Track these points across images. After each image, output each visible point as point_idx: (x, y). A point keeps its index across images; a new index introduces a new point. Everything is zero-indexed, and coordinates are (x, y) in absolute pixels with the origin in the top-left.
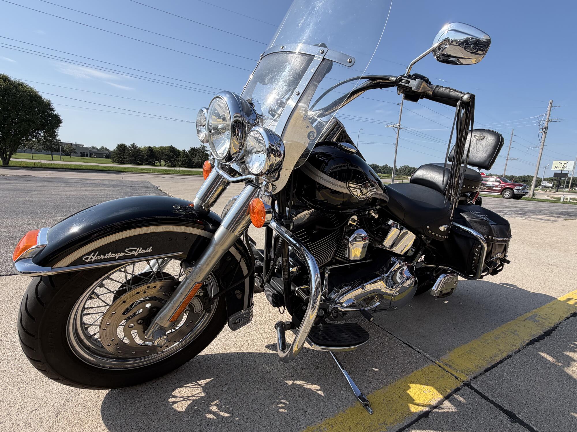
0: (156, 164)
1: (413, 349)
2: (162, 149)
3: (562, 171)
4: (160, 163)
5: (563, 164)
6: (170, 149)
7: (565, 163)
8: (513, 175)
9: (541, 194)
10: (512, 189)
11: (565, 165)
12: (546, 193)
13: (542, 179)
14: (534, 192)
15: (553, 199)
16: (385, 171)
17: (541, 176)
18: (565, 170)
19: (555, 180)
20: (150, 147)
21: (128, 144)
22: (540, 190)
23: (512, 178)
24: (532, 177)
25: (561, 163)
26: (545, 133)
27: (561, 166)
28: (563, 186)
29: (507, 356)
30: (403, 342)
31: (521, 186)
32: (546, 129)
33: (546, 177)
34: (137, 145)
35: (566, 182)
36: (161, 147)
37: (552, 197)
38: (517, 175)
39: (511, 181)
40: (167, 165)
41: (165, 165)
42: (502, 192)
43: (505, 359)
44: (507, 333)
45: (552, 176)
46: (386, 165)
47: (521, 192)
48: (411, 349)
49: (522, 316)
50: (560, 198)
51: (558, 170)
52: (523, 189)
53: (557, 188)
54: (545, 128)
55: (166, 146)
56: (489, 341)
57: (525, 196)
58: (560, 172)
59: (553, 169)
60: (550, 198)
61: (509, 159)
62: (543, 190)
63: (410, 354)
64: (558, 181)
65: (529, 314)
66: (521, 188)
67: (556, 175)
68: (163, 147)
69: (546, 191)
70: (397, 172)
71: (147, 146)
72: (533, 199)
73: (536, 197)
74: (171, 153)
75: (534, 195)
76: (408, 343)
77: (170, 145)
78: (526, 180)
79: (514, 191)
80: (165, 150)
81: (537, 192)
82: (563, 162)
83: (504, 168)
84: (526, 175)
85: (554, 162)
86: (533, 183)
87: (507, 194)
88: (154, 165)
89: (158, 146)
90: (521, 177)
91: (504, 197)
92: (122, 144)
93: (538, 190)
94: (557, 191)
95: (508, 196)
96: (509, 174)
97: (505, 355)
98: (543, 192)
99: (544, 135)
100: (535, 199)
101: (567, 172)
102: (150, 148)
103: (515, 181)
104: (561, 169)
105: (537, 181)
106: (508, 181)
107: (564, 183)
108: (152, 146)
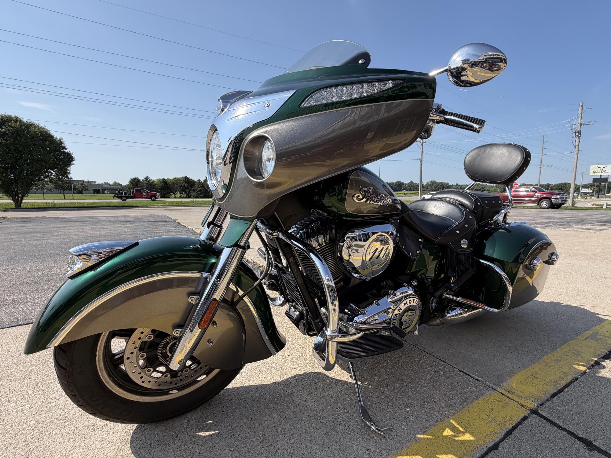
0: (170, 197)
1: (471, 377)
2: (176, 180)
3: (601, 176)
4: (175, 195)
5: (602, 168)
6: (184, 180)
7: (604, 167)
8: (548, 184)
9: (581, 202)
10: (549, 199)
11: (604, 169)
12: (586, 200)
13: (580, 185)
14: (573, 200)
15: (594, 206)
16: (411, 188)
17: (579, 183)
18: (605, 175)
19: (594, 186)
20: (164, 179)
21: (141, 178)
23: (548, 186)
24: (570, 185)
25: (600, 168)
26: (579, 138)
27: (599, 170)
28: (604, 191)
29: (573, 379)
30: (459, 370)
31: (559, 194)
32: (580, 133)
33: (584, 183)
34: (151, 178)
35: (606, 187)
36: (175, 178)
37: (594, 204)
38: (553, 183)
39: (548, 190)
40: (182, 196)
41: (180, 197)
42: (539, 202)
43: (571, 382)
44: (568, 354)
45: (591, 182)
46: (412, 182)
47: (560, 201)
48: (468, 377)
49: (582, 335)
50: (602, 205)
51: (597, 175)
52: (561, 198)
53: (597, 194)
54: (578, 132)
55: (181, 177)
56: (552, 364)
57: (564, 205)
58: (599, 177)
59: (591, 174)
60: (592, 206)
61: (542, 166)
62: (583, 198)
63: (469, 382)
64: (598, 187)
65: (589, 333)
66: (559, 197)
67: (595, 180)
68: (178, 178)
69: (587, 198)
70: (424, 188)
71: (161, 178)
72: (573, 208)
73: (576, 205)
74: (186, 184)
75: (573, 203)
76: (464, 371)
77: (184, 176)
78: (563, 188)
79: (551, 200)
80: (180, 181)
81: (577, 199)
82: (602, 166)
83: (538, 177)
84: (563, 182)
85: (592, 167)
86: (572, 190)
87: (545, 204)
88: (168, 197)
89: (172, 178)
90: (558, 185)
91: (542, 208)
92: (135, 178)
94: (598, 198)
95: (545, 206)
96: (544, 183)
97: (570, 378)
98: (583, 200)
99: (577, 140)
100: (576, 207)
101: (607, 177)
102: (164, 181)
103: (552, 190)
104: (600, 174)
105: (575, 188)
106: (545, 190)
107: (605, 188)
108: (166, 178)
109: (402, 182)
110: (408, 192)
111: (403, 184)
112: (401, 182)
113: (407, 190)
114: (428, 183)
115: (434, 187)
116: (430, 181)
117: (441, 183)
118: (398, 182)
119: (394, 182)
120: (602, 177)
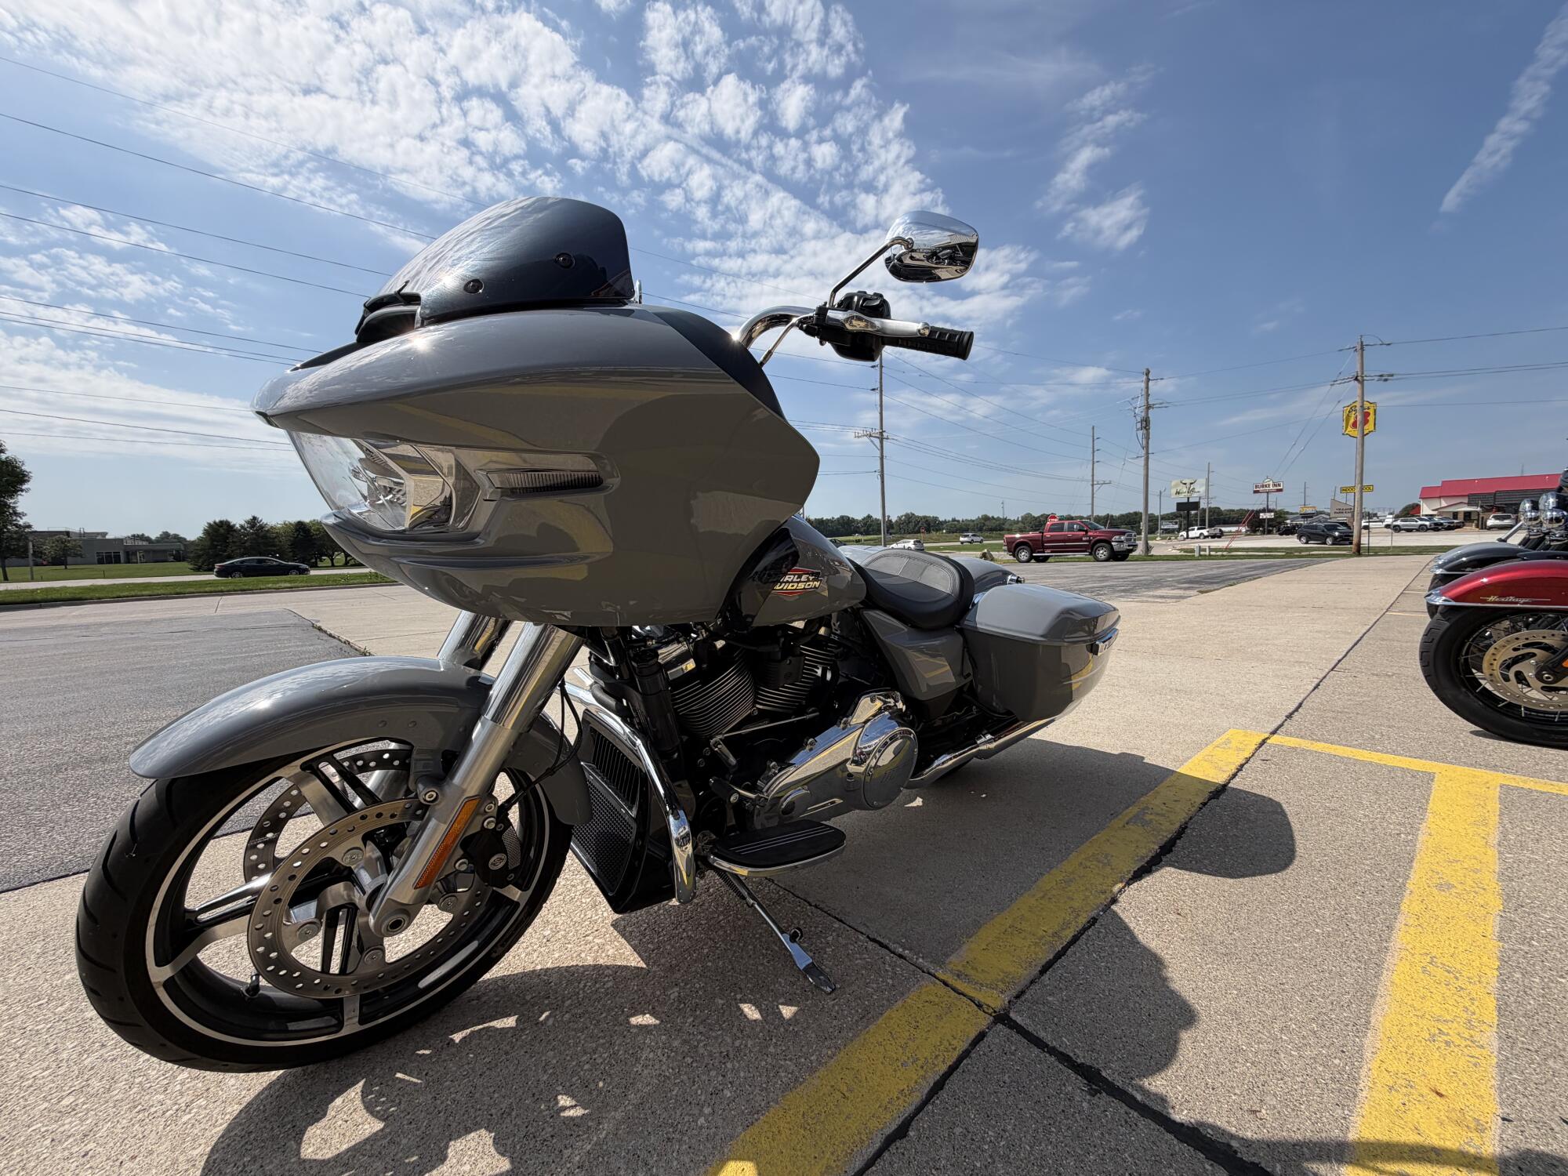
0: (320, 564)
3: (1188, 498)
4: (332, 560)
5: (1188, 486)
7: (1191, 483)
9: (1162, 546)
10: (1109, 542)
11: (1192, 486)
12: (1170, 542)
13: (1156, 516)
14: (1147, 544)
15: (1182, 553)
16: (868, 529)
17: (1154, 510)
18: (1194, 497)
19: (1181, 516)
20: (300, 523)
21: (238, 520)
22: (1158, 539)
23: (1108, 520)
24: (1141, 515)
25: (1185, 484)
27: (1185, 489)
31: (1123, 533)
32: (1147, 422)
33: (1164, 512)
34: (265, 521)
37: (1181, 550)
38: (1116, 513)
39: (1105, 526)
40: (352, 562)
41: (346, 565)
42: (1092, 550)
45: (1174, 509)
47: (1125, 546)
50: (1193, 551)
51: (1183, 498)
52: (1127, 540)
54: (1145, 421)
57: (1134, 553)
58: (1185, 500)
59: (1173, 496)
60: (1178, 553)
62: (1163, 539)
64: (1185, 517)
66: (1123, 538)
67: (1180, 506)
69: (1170, 539)
70: (893, 528)
71: (293, 520)
72: (1148, 556)
73: (1152, 553)
75: (1148, 549)
78: (1131, 521)
79: (1112, 546)
81: (1154, 542)
82: (1188, 481)
83: (1090, 502)
84: (1131, 512)
85: (1173, 483)
86: (1143, 526)
87: (1102, 553)
90: (1122, 516)
91: (1097, 560)
92: (221, 522)
93: (1155, 539)
95: (1103, 557)
96: (1101, 512)
98: (1164, 542)
99: (1147, 434)
100: (1152, 556)
101: (1198, 501)
102: (301, 526)
103: (1112, 526)
104: (1187, 495)
105: (1149, 521)
106: (1100, 526)
107: (1196, 520)
108: (307, 520)
120: (1191, 500)
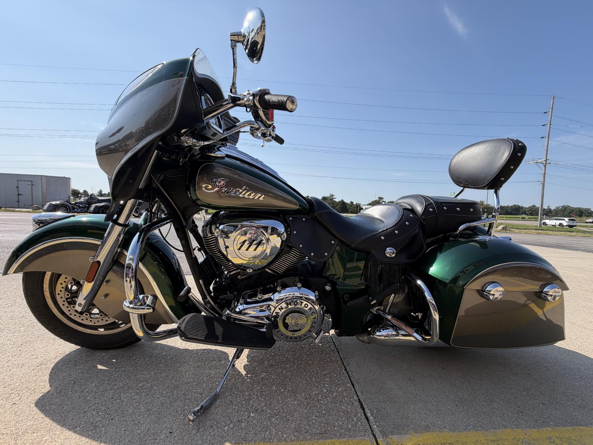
109: (521, 205)
110: (527, 217)
111: (522, 208)
112: (519, 206)
113: (527, 215)
114: (558, 208)
115: (566, 213)
116: (561, 205)
117: (578, 208)
118: (515, 206)
119: (510, 205)
